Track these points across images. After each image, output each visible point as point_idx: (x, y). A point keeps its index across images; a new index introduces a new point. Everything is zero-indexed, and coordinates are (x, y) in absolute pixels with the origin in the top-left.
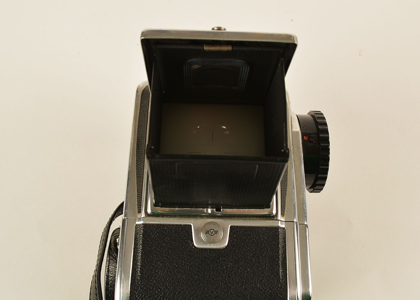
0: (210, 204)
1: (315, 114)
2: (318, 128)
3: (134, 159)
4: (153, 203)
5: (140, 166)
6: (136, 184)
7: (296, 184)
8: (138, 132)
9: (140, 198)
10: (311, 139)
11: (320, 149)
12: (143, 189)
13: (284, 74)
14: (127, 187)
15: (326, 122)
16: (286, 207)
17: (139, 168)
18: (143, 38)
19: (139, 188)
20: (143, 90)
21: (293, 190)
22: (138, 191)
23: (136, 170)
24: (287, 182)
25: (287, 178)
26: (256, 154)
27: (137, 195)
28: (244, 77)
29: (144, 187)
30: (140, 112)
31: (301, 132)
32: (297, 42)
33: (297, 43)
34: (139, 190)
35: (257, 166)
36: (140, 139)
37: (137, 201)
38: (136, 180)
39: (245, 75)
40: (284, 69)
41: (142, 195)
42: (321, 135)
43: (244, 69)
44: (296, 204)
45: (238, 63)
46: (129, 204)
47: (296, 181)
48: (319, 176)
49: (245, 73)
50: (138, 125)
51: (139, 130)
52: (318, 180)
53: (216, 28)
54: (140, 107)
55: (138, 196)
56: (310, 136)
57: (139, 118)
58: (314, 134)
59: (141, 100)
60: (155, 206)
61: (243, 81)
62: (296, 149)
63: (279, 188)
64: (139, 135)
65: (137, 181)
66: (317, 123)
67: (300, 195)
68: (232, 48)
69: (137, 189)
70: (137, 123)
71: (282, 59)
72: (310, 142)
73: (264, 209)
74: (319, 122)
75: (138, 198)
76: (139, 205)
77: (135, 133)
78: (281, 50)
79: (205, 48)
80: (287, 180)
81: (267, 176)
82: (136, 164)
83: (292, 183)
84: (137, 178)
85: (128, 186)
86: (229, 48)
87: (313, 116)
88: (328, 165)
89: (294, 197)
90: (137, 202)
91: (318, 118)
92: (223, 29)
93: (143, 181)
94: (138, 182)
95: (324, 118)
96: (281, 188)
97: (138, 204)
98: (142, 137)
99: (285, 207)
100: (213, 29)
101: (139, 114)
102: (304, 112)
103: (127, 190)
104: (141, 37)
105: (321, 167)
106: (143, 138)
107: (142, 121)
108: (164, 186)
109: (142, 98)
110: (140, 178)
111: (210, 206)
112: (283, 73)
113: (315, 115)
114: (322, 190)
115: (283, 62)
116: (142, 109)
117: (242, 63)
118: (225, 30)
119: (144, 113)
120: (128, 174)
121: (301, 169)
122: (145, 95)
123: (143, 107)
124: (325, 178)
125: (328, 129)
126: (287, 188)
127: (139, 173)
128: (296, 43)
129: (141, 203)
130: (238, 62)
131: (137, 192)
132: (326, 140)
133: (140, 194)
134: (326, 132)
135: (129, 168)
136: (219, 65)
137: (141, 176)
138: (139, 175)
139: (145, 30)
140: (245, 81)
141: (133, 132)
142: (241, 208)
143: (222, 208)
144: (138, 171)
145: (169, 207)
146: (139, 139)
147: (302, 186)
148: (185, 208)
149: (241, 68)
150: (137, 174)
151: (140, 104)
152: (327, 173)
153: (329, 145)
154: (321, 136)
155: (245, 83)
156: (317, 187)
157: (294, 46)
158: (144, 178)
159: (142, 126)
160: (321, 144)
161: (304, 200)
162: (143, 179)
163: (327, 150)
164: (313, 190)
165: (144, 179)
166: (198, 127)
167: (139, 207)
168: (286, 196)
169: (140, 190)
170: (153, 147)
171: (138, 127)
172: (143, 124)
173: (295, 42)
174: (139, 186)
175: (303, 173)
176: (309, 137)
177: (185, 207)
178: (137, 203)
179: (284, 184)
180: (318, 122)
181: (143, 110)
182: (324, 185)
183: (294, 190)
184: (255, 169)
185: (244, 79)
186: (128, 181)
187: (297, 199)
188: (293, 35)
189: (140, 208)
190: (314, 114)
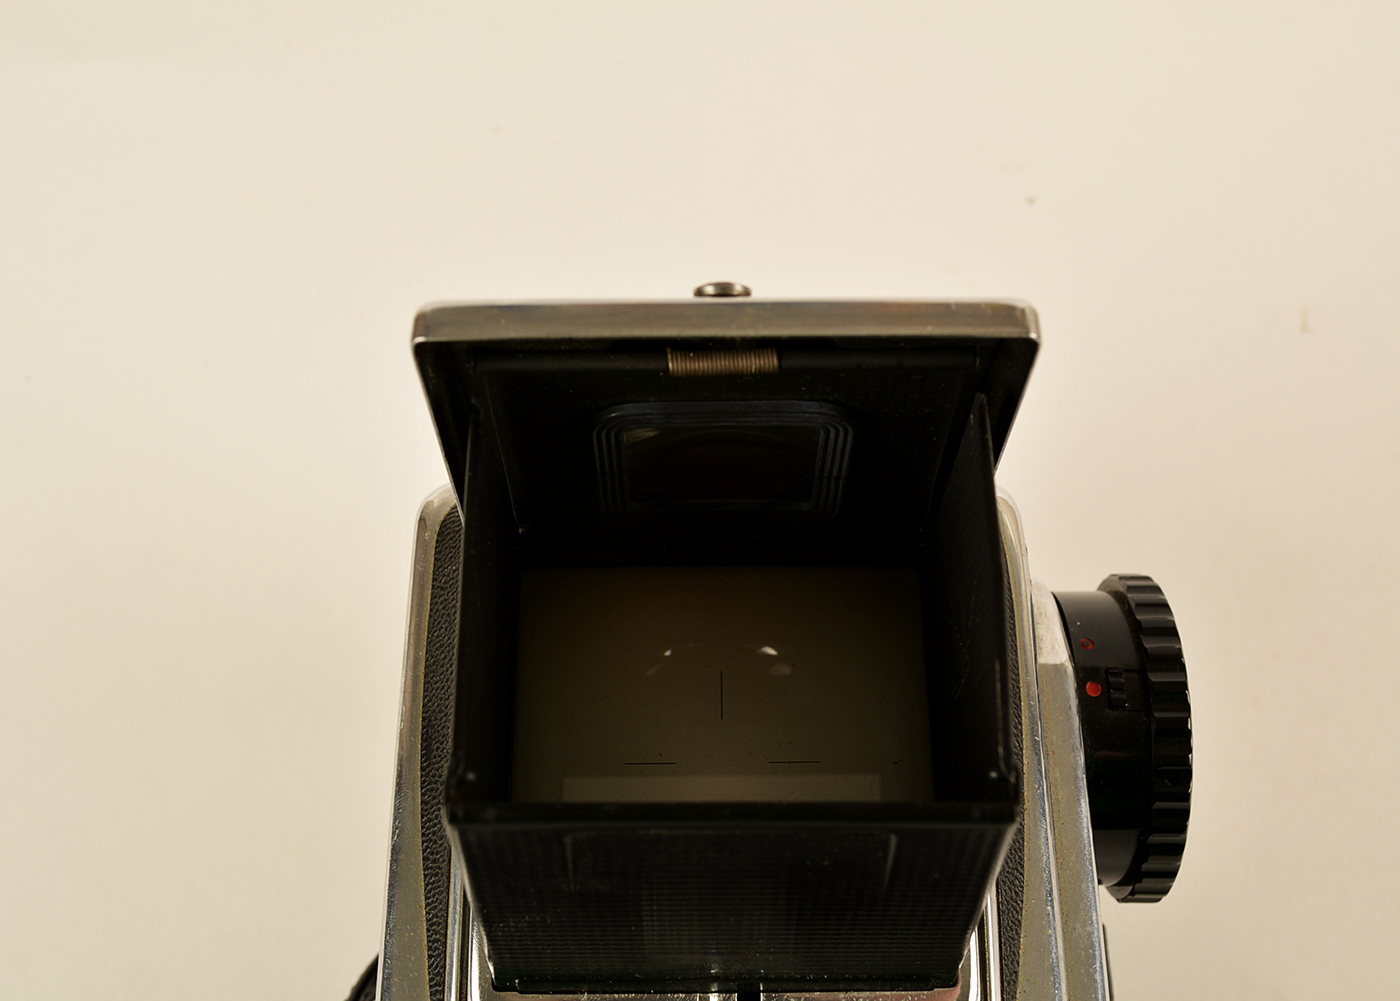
0: (715, 979)
1: (1130, 589)
2: (1140, 647)
3: (414, 799)
4: (488, 976)
5: (435, 825)
6: (423, 898)
7: (1058, 878)
8: (424, 691)
9: (439, 955)
10: (1115, 695)
11: (1153, 731)
12: (450, 921)
13: (992, 458)
14: (389, 913)
15: (1174, 622)
16: (1020, 979)
17: (434, 833)
18: (420, 339)
19: (437, 916)
20: (444, 521)
21: (1049, 908)
22: (431, 925)
23: (423, 842)
24: (1022, 875)
25: (1021, 859)
26: (896, 763)
27: (426, 942)
28: (836, 466)
29: (455, 913)
30: (431, 610)
31: (1076, 669)
32: (1038, 333)
33: (1039, 336)
34: (434, 924)
35: (893, 840)
36: (436, 719)
37: (429, 967)
38: (423, 884)
39: (838, 459)
40: (989, 437)
41: (445, 944)
42: (1154, 678)
43: (832, 435)
44: (1062, 965)
45: (807, 415)
46: (395, 979)
47: (1057, 869)
48: (1154, 839)
49: (838, 452)
50: (427, 661)
51: (429, 682)
52: (1150, 857)
53: (710, 290)
54: (433, 587)
55: (430, 949)
56: (1112, 680)
57: (429, 633)
58: (1126, 671)
59: (435, 559)
60: (496, 988)
61: (833, 481)
62: (1054, 738)
63: (990, 902)
64: (429, 701)
65: (427, 885)
66: (1137, 629)
67: (1078, 926)
68: (780, 360)
69: (428, 920)
70: (423, 653)
71: (983, 396)
72: (1113, 705)
73: (932, 989)
74: (1143, 626)
75: (430, 957)
76: (435, 985)
77: (414, 692)
78: (978, 363)
79: (670, 365)
80: (1023, 867)
81: (936, 876)
82: (422, 818)
83: (1042, 879)
84: (425, 876)
85: (390, 907)
86: (769, 362)
87: (1119, 597)
88: (1187, 797)
89: (1051, 936)
90: (427, 972)
91: (1142, 605)
92: (738, 289)
93: (448, 888)
94: (429, 892)
95: (1164, 607)
96: (998, 903)
97: (431, 980)
98: (441, 711)
99: (1017, 977)
100: (699, 292)
101: (430, 616)
102: (1086, 582)
103: (387, 923)
104: (415, 335)
105: (1158, 805)
106: (446, 715)
107: (441, 646)
108: (527, 918)
109: (440, 552)
110: (436, 875)
111: (716, 985)
112: (989, 456)
113: (1129, 596)
114: (1165, 892)
115: (986, 407)
116: (441, 596)
117: (824, 414)
118: (747, 292)
119: (448, 615)
120: (389, 859)
121: (1080, 817)
122: (451, 539)
123: (442, 589)
124: (1178, 849)
125: (1180, 650)
126: (1022, 901)
127: (432, 853)
128: (1033, 336)
129: (442, 975)
130: (808, 412)
131: (428, 930)
132: (1177, 697)
133: (437, 941)
134: (1176, 662)
135: (394, 833)
136: (734, 424)
137: (439, 868)
138: (434, 861)
139: (428, 308)
140: (841, 481)
141: (409, 690)
142: (841, 987)
143: (763, 992)
144: (427, 847)
145: (554, 993)
146: (429, 718)
147: (1084, 886)
148: (616, 996)
149: (822, 432)
150: (424, 858)
151: (431, 577)
152: (1183, 829)
153: (1189, 716)
154: (1153, 680)
155: (840, 490)
156: (1147, 883)
157: (1027, 350)
158: (452, 875)
159: (442, 666)
160: (1157, 715)
161: (1092, 943)
162: (449, 878)
163: (1180, 736)
164: (1132, 893)
165: (452, 880)
166: (668, 653)
167: (437, 991)
168: (1018, 934)
169: (439, 924)
170: (471, 776)
171: (426, 667)
172: (445, 657)
173: (1028, 333)
174: (436, 907)
175: (1085, 836)
176: (1107, 686)
177: (616, 989)
178: (429, 974)
179: (1012, 883)
180: (1139, 622)
181: (446, 600)
182: (1172, 874)
183: (1053, 908)
184: (886, 849)
185: (835, 472)
186: (391, 886)
187: (1064, 940)
188: (1020, 305)
189: (438, 996)
190: (1122, 589)
